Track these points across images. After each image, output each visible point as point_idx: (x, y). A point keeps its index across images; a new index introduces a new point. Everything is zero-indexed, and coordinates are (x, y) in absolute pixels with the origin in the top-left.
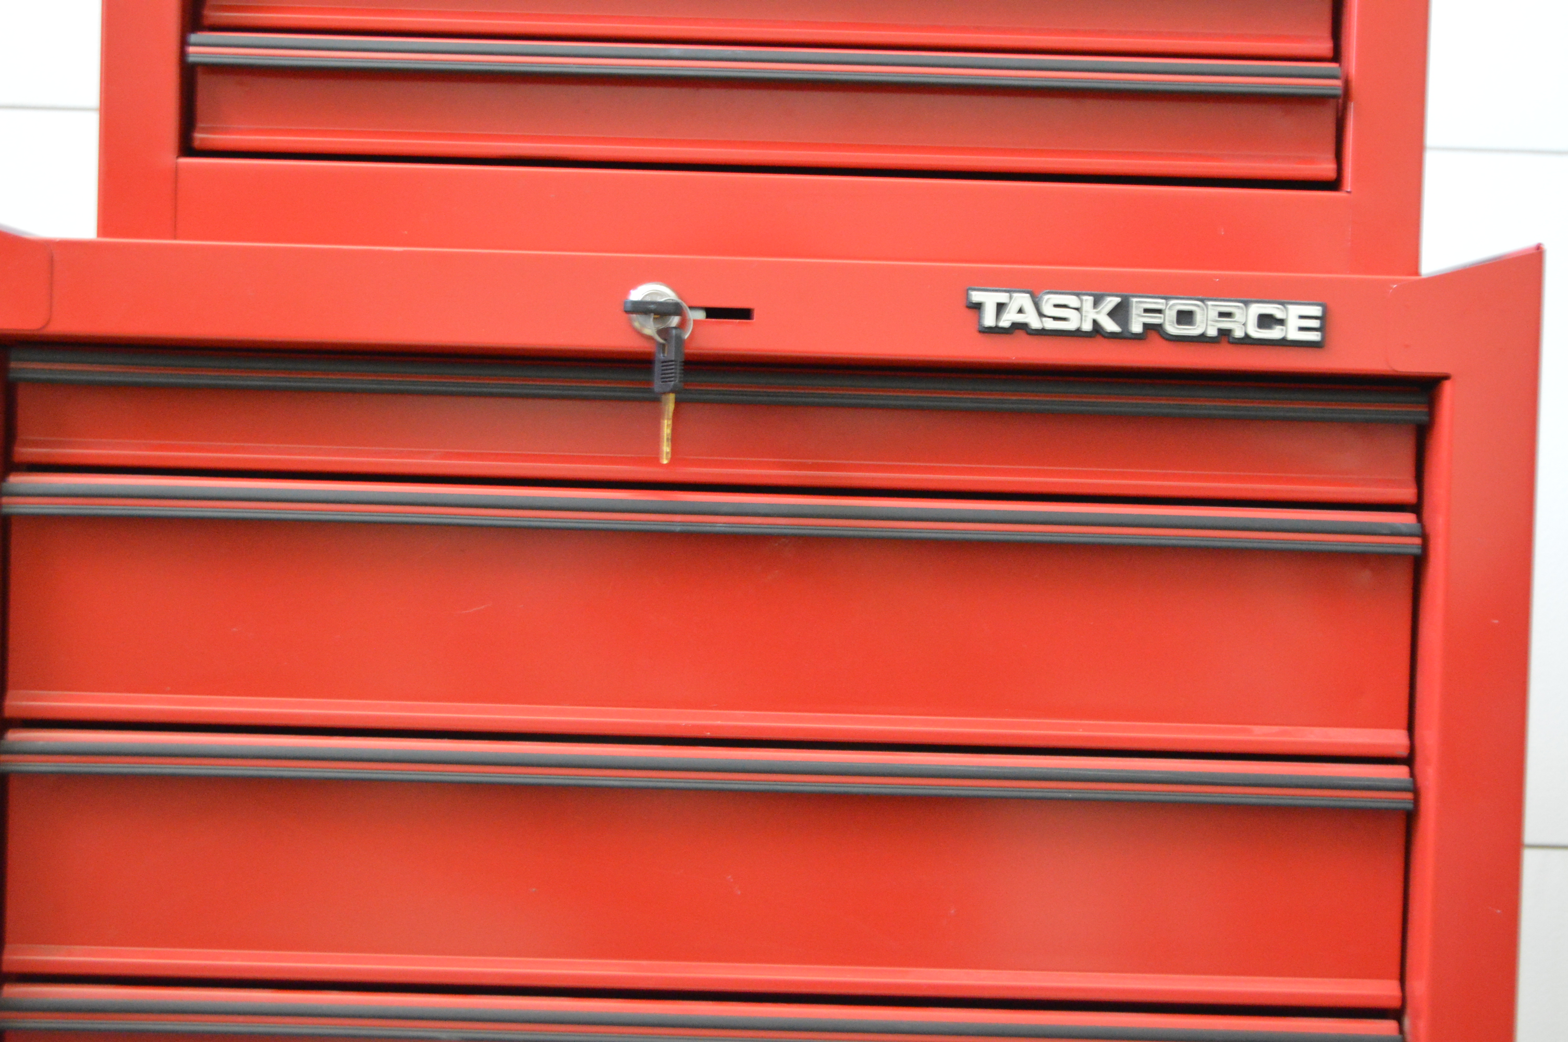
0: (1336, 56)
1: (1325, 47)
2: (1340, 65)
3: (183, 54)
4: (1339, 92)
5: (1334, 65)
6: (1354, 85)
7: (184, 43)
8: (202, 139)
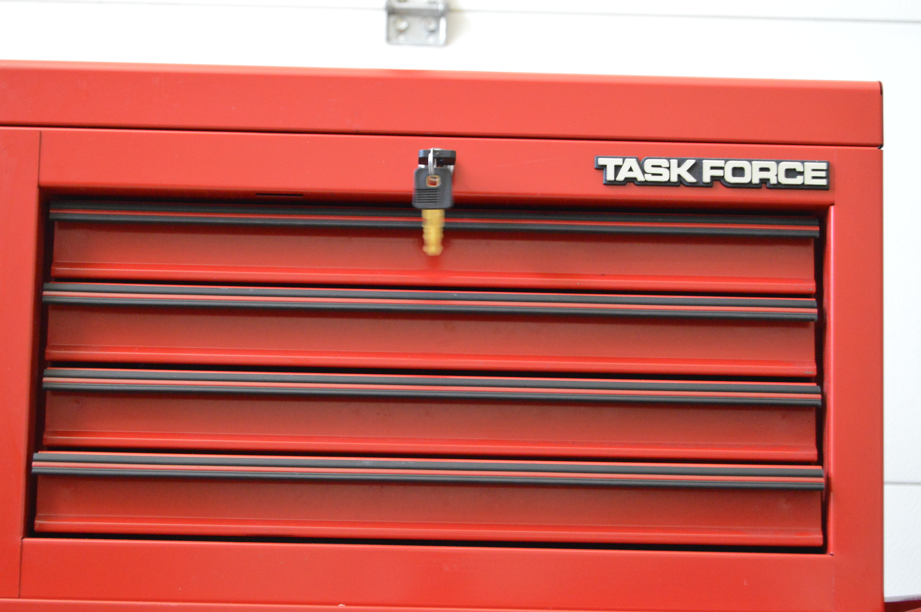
0: (820, 460)
1: (812, 453)
2: (823, 468)
3: (29, 466)
4: (823, 486)
5: (819, 467)
6: (833, 480)
7: (29, 460)
8: (40, 524)
